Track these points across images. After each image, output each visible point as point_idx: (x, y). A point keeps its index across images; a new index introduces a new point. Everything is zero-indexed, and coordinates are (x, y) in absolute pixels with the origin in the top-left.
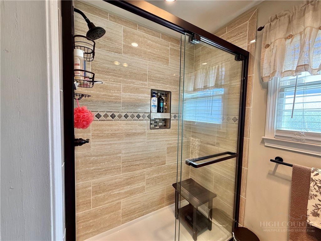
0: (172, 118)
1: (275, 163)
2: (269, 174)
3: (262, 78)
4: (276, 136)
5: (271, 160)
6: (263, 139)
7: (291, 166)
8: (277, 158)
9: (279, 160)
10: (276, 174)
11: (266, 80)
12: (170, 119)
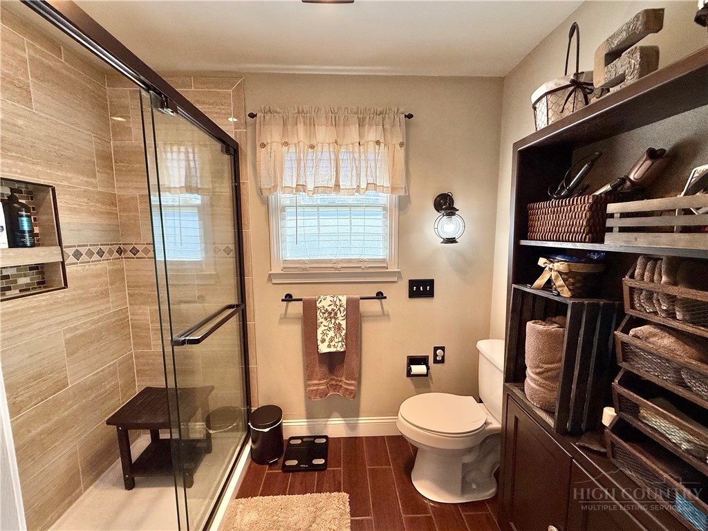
0: (70, 259)
1: (285, 303)
2: (281, 318)
3: (261, 190)
4: (284, 268)
5: (283, 300)
6: (270, 275)
7: (301, 300)
8: (286, 296)
9: (289, 298)
10: (287, 316)
11: (265, 193)
12: (63, 263)
